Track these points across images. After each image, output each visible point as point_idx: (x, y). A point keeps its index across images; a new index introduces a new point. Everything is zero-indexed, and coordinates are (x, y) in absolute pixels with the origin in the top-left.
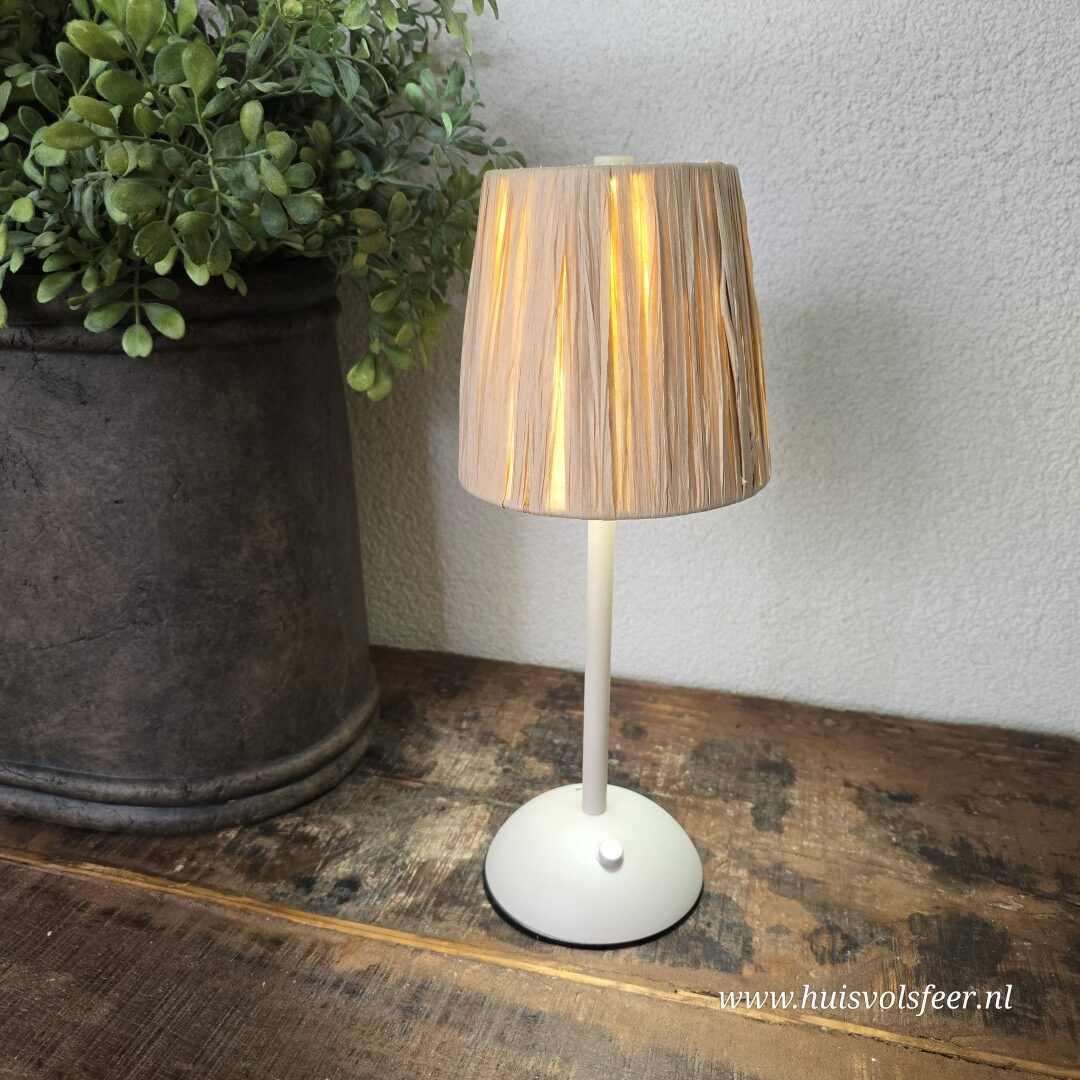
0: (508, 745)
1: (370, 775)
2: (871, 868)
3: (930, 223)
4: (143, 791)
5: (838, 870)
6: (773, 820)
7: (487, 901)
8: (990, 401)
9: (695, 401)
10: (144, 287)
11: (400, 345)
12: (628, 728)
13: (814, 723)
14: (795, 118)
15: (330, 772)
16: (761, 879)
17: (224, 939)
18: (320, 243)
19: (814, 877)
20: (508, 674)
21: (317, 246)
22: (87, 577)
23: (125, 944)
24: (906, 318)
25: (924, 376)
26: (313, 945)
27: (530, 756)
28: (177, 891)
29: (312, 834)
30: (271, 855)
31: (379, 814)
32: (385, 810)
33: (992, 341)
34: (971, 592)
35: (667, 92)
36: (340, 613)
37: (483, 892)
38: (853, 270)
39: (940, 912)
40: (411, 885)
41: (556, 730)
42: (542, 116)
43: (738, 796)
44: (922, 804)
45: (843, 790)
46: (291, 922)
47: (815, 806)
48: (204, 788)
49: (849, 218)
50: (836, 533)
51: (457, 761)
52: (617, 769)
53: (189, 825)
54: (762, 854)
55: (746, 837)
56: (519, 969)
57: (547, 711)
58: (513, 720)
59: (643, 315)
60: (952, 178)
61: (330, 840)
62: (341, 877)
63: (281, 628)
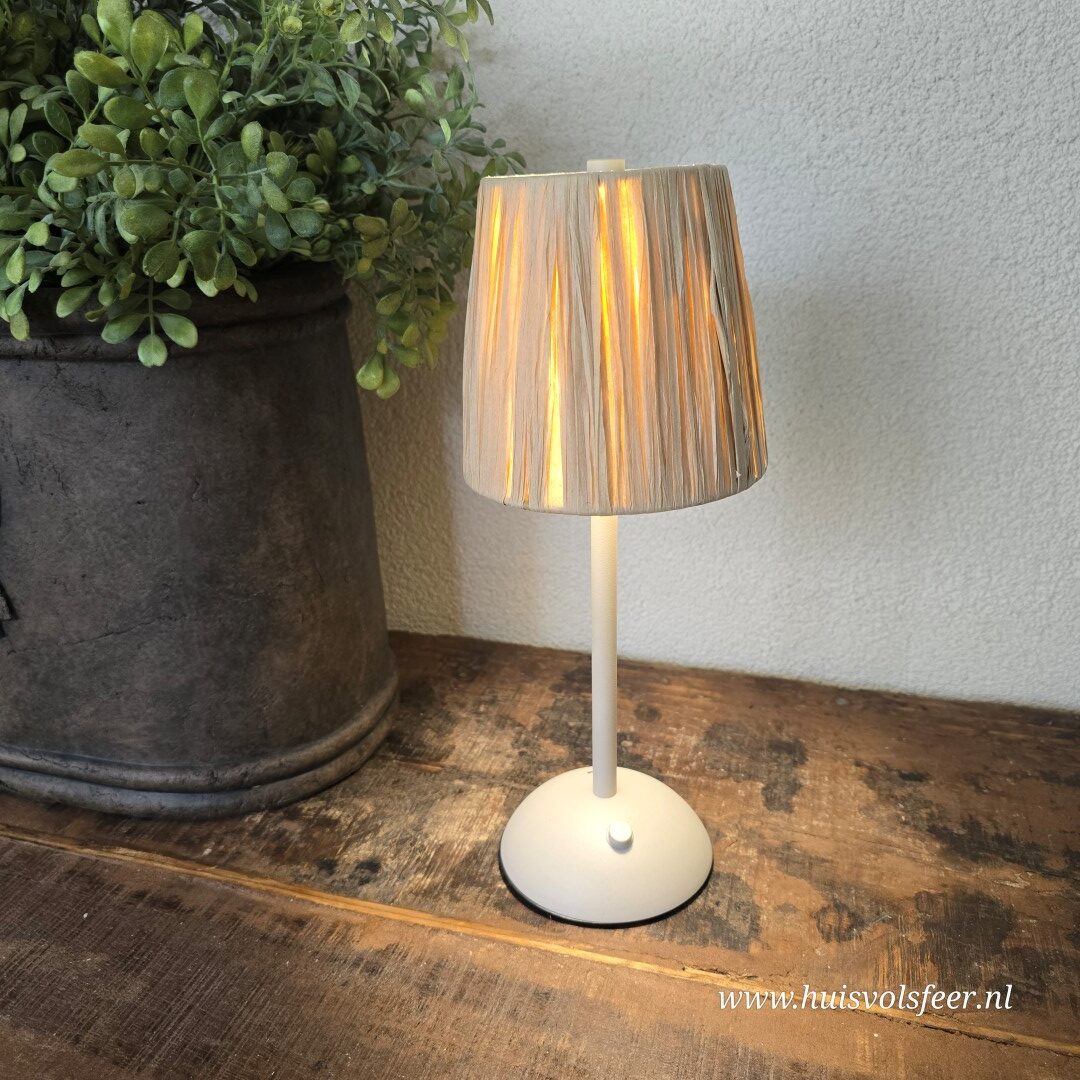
0: (524, 728)
1: (391, 760)
2: (879, 847)
3: (934, 205)
4: (172, 778)
5: (846, 849)
6: (783, 800)
7: (502, 881)
8: (998, 381)
9: (687, 399)
10: (157, 298)
11: (407, 345)
12: (642, 709)
13: (827, 703)
14: (795, 104)
15: (351, 757)
16: (770, 858)
17: (249, 920)
18: (327, 248)
19: (823, 856)
20: (525, 658)
21: (325, 251)
22: (113, 575)
23: (156, 925)
24: (911, 300)
25: (930, 357)
26: (335, 925)
27: (546, 738)
28: (206, 874)
29: (335, 817)
30: (295, 838)
31: (399, 798)
32: (404, 793)
33: (998, 322)
34: (982, 571)
35: (669, 83)
36: (357, 604)
37: (498, 873)
38: (856, 253)
39: (946, 890)
40: (429, 867)
41: (571, 713)
42: (545, 110)
43: (750, 777)
44: (932, 782)
45: (853, 769)
46: (313, 903)
47: (825, 786)
48: (229, 775)
49: (852, 201)
50: (845, 515)
51: (475, 744)
52: (630, 751)
53: (216, 810)
54: (772, 834)
55: (757, 817)
56: (532, 948)
57: (563, 694)
58: (530, 704)
59: (633, 316)
60: (954, 159)
61: (352, 823)
62: (361, 859)
63: (300, 620)
